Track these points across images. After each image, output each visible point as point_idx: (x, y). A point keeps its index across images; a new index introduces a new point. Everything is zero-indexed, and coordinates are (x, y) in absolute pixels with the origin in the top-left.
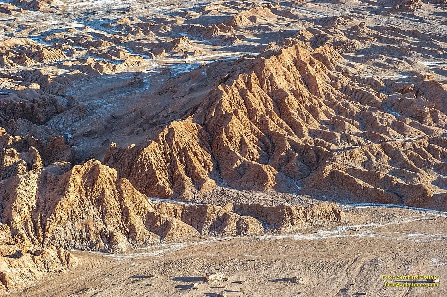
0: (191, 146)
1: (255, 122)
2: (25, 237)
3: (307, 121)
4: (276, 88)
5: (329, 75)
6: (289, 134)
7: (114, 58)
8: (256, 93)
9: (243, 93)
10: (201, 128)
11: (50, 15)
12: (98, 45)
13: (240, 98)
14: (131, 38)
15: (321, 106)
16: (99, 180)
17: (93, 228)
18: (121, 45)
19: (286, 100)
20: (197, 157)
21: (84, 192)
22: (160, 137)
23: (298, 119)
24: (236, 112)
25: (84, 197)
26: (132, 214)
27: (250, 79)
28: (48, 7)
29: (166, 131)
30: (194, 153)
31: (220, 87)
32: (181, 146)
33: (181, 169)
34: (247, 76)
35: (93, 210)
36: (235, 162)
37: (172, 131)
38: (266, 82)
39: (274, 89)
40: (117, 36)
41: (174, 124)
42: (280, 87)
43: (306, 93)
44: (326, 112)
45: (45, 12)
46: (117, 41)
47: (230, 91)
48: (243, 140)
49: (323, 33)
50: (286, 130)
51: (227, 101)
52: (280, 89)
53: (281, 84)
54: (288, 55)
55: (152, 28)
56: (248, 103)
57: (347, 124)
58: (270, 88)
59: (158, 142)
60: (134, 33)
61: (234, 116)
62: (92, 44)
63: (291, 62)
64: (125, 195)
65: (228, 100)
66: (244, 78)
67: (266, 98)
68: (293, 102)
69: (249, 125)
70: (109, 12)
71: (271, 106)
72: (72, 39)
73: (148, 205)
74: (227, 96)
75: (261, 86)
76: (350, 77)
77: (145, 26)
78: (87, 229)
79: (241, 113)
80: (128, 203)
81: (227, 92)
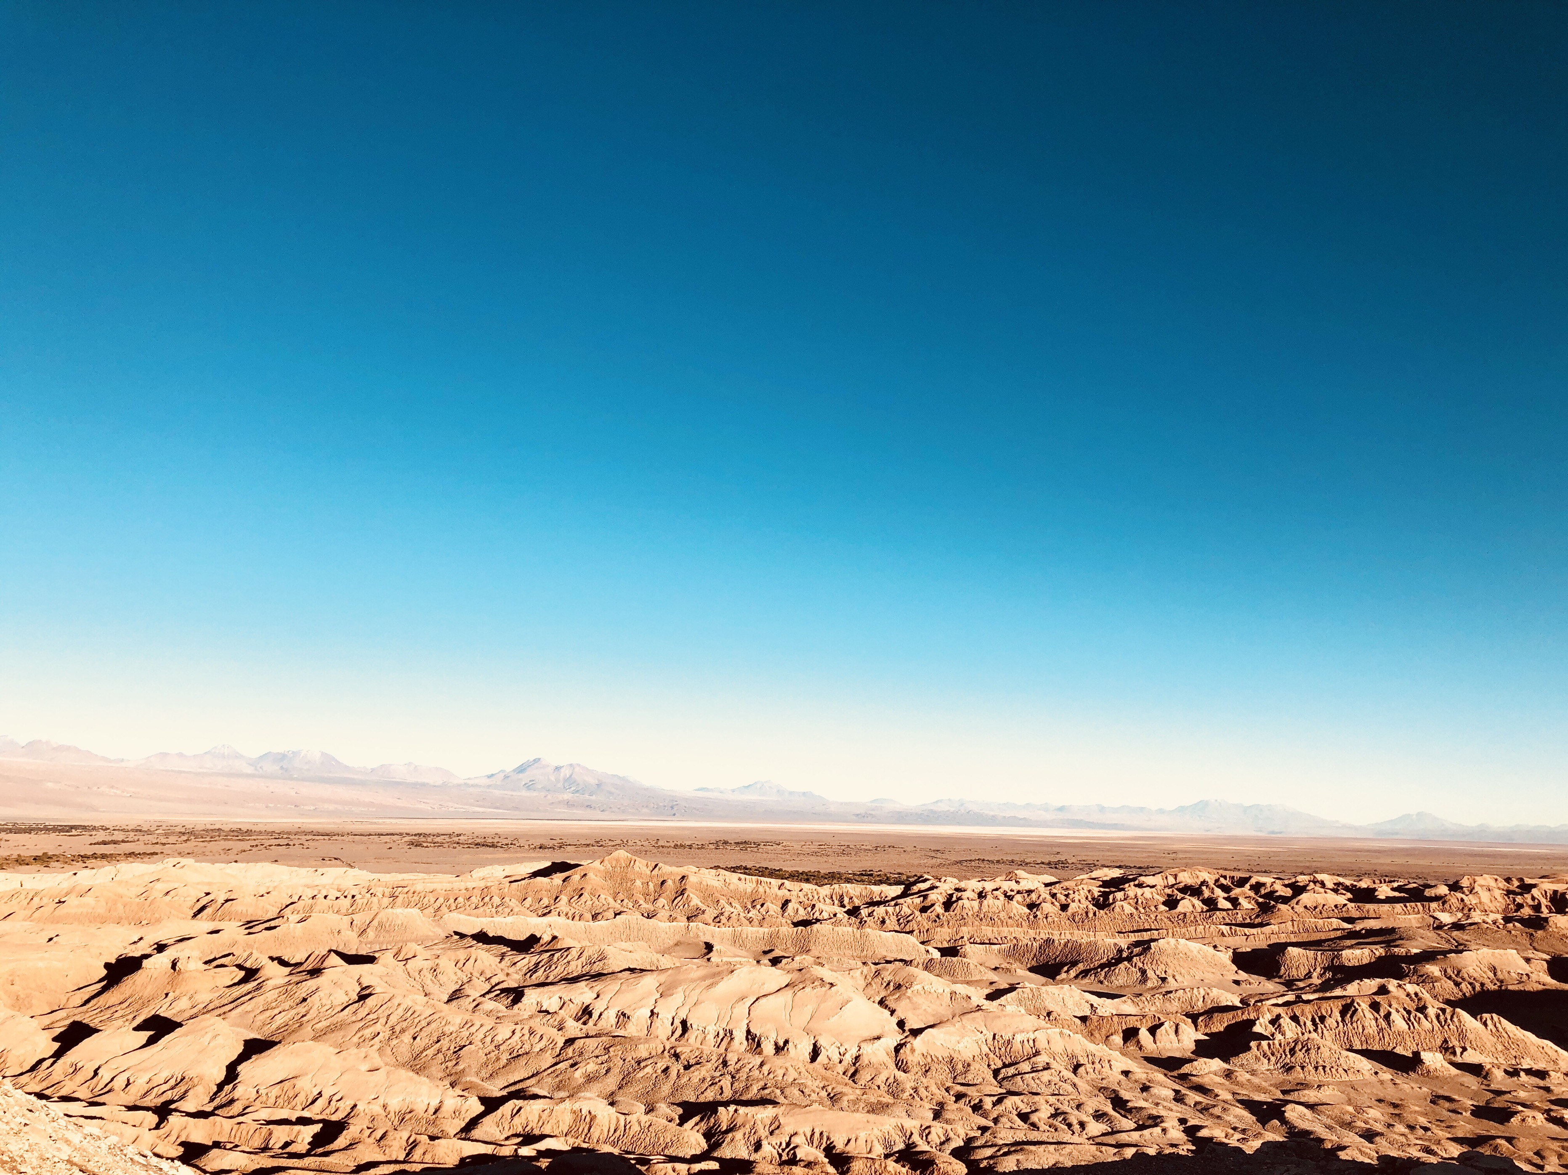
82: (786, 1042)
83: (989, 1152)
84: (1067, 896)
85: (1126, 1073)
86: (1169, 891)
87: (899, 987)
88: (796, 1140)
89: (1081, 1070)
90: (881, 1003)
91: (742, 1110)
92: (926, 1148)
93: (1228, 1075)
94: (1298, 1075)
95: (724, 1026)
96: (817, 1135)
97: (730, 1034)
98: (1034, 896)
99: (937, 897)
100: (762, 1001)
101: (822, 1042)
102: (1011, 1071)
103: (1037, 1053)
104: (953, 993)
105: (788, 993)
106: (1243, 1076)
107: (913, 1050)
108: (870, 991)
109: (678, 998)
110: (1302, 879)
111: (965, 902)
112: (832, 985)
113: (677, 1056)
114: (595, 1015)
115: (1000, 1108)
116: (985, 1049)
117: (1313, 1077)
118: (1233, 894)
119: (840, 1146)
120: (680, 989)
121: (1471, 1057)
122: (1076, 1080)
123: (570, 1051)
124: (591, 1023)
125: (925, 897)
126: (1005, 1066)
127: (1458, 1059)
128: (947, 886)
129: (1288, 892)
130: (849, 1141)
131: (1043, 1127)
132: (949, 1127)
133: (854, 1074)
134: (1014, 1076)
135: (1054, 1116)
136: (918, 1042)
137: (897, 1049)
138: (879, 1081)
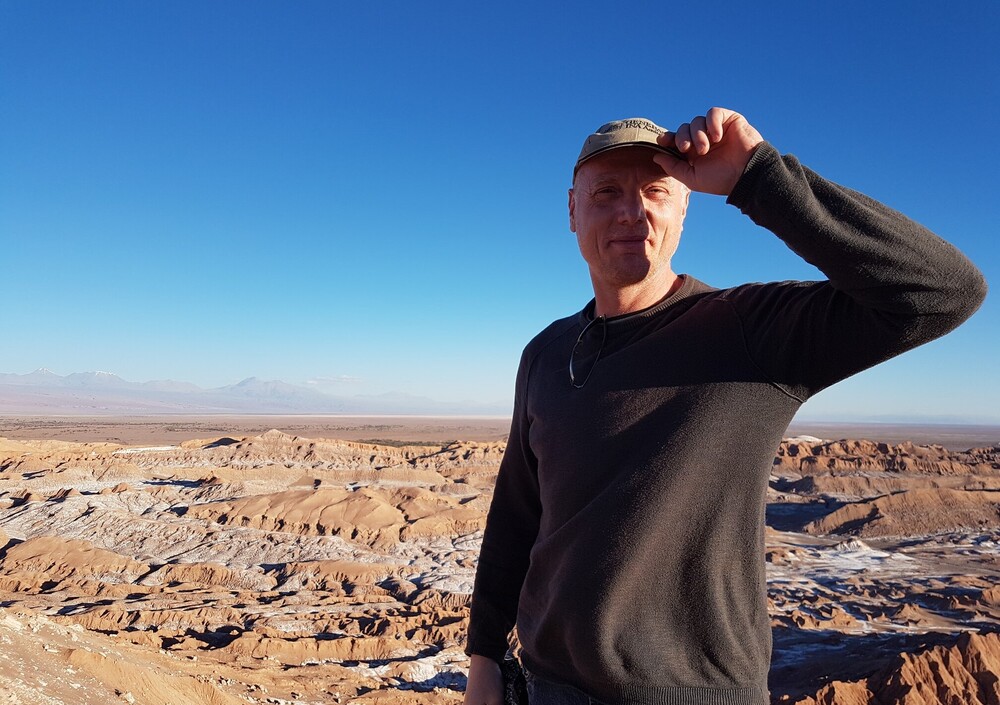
4: (985, 669)
7: (824, 614)
8: (954, 671)
9: (934, 666)
10: (872, 694)
11: (780, 568)
12: (813, 600)
13: (928, 670)
14: (854, 598)
18: (839, 603)
19: (995, 685)
22: (818, 694)
24: (919, 686)
27: (947, 653)
28: (781, 560)
29: (826, 689)
31: (904, 655)
34: (945, 649)
37: (832, 691)
38: (972, 660)
39: (981, 669)
40: (838, 594)
41: (834, 683)
42: (989, 668)
45: (778, 564)
46: (835, 599)
47: (917, 661)
51: (908, 672)
52: (990, 672)
55: (881, 592)
56: (938, 679)
58: (976, 667)
59: (815, 699)
60: (860, 594)
61: (914, 689)
62: (808, 599)
66: (941, 651)
67: (968, 679)
70: (842, 571)
71: (973, 690)
72: (790, 591)
74: (911, 665)
75: (965, 664)
77: (876, 589)
79: (925, 687)
81: (913, 661)
82: (339, 529)
83: (431, 579)
87: (409, 498)
88: (328, 578)
90: (399, 507)
91: (300, 565)
92: (399, 578)
95: (305, 522)
96: (340, 575)
97: (307, 526)
99: (461, 452)
100: (330, 508)
101: (359, 528)
102: (462, 539)
103: (478, 530)
104: (438, 502)
105: (346, 503)
107: (409, 531)
108: (393, 500)
109: (280, 508)
111: (476, 454)
112: (371, 498)
113: (271, 539)
114: (230, 519)
115: (448, 558)
116: (450, 528)
119: (351, 579)
120: (283, 503)
123: (210, 539)
124: (227, 523)
125: (454, 452)
126: (460, 537)
128: (467, 447)
130: (357, 577)
132: (414, 569)
133: (372, 544)
134: (462, 542)
136: (412, 526)
137: (401, 530)
138: (385, 547)
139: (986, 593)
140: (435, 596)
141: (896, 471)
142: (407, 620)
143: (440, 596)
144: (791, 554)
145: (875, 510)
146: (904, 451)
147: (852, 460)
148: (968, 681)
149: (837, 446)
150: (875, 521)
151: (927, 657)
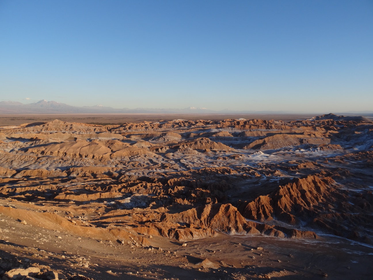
0: (266, 204)
1: (292, 200)
2: (204, 224)
3: (313, 202)
4: (303, 189)
5: (327, 187)
6: (305, 205)
8: (294, 190)
9: (289, 189)
10: (271, 199)
11: (238, 161)
12: (249, 170)
13: (287, 190)
15: (320, 197)
16: (229, 210)
17: (225, 225)
18: (256, 171)
19: (305, 194)
20: (268, 208)
21: (224, 213)
22: (255, 200)
23: (309, 200)
24: (285, 196)
25: (224, 215)
26: (239, 223)
27: (292, 185)
28: (238, 158)
29: (258, 198)
30: (267, 207)
31: (280, 186)
32: (262, 204)
33: (261, 211)
34: (291, 184)
35: (226, 220)
36: (281, 212)
37: (260, 199)
38: (299, 187)
39: (302, 189)
40: (256, 168)
41: (261, 196)
42: (304, 189)
43: (315, 192)
44: (322, 200)
45: (237, 160)
46: (255, 170)
48: (286, 205)
49: (331, 173)
50: (304, 204)
52: (304, 190)
53: (305, 188)
54: (310, 178)
56: (290, 193)
57: (329, 205)
59: (255, 201)
60: (262, 168)
61: (283, 196)
62: (247, 170)
63: (311, 181)
64: (237, 216)
65: (282, 191)
66: (290, 184)
67: (298, 192)
68: (309, 195)
69: (289, 200)
70: (256, 161)
71: (299, 195)
72: (241, 168)
73: (245, 221)
74: (282, 189)
75: (297, 188)
76: (336, 189)
77: (267, 166)
78: (223, 225)
79: (286, 196)
80: (238, 219)
81: (283, 188)
82: (87, 155)
83: (124, 171)
84: (153, 126)
85: (154, 156)
86: (173, 124)
87: (112, 144)
88: (86, 173)
89: (146, 156)
90: (109, 147)
91: (75, 168)
92: (112, 172)
93: (173, 155)
94: (185, 154)
95: (74, 153)
96: (90, 171)
97: (75, 155)
98: (147, 126)
99: (127, 127)
100: (83, 148)
101: (95, 155)
102: (133, 157)
103: (138, 154)
104: (123, 144)
105: (89, 146)
106: (176, 155)
107: (114, 155)
108: (106, 145)
109: (64, 148)
110: (198, 121)
111: (133, 128)
112: (98, 144)
113: (63, 159)
114: (45, 153)
115: (129, 164)
116: (128, 154)
117: (187, 155)
118: (185, 124)
119: (95, 172)
120: (65, 146)
121: (214, 149)
122: (145, 158)
123: (39, 160)
124: (44, 154)
125: (125, 127)
126: (132, 157)
127: (213, 150)
128: (130, 125)
129: (195, 123)
130: (97, 172)
131: (136, 166)
132: (117, 168)
133: (100, 160)
134: (133, 158)
135: (138, 165)
136: (114, 154)
137: (111, 155)
138: (106, 161)
139: (299, 166)
140: (126, 177)
141: (269, 129)
142: (118, 186)
143: (128, 177)
144: (240, 157)
145: (265, 141)
146: (271, 123)
147: (256, 126)
148: (298, 193)
149: (251, 121)
150: (265, 145)
151: (287, 186)
